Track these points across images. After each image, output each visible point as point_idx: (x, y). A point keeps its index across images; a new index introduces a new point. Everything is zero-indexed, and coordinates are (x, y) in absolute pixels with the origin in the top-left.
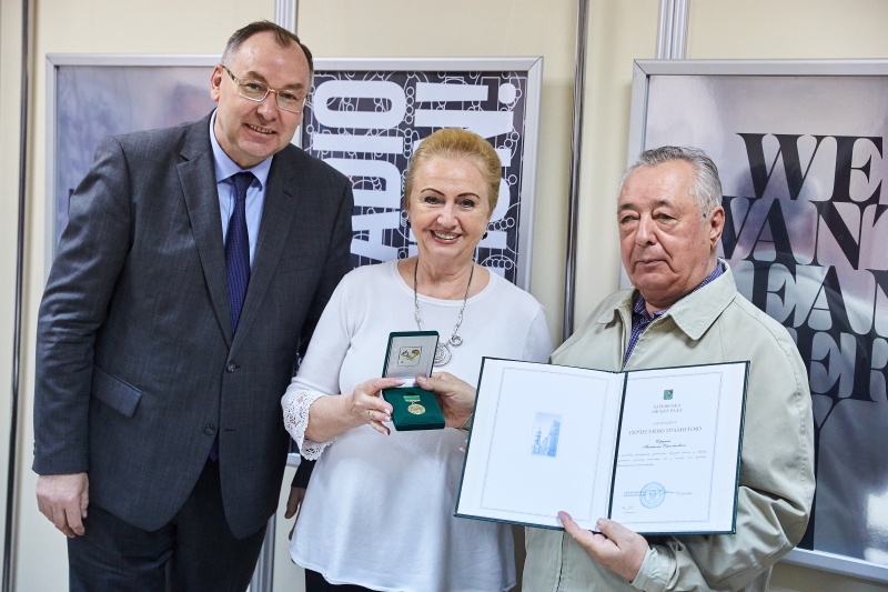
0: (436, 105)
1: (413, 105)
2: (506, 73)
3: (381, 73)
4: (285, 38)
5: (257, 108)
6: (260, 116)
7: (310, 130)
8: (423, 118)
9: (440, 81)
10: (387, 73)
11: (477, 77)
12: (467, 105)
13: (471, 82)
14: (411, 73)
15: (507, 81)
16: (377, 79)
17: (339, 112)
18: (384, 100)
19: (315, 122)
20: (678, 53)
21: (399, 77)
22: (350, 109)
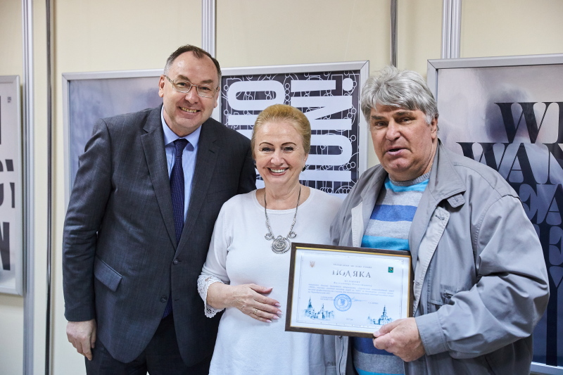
0: (303, 94)
1: (289, 94)
2: (347, 72)
3: (269, 75)
5: (185, 96)
6: (187, 101)
7: (226, 113)
8: (296, 102)
9: (305, 79)
10: (273, 75)
11: (329, 75)
12: (323, 93)
13: (325, 78)
14: (287, 74)
15: (347, 77)
16: (266, 79)
17: (243, 101)
18: (271, 92)
19: (229, 108)
20: (455, 55)
21: (279, 77)
22: (250, 99)
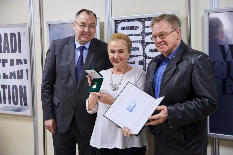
1: (145, 27)
4: (88, 12)
5: (84, 30)
6: (85, 32)
10: (137, 19)
14: (143, 18)
16: (134, 21)
17: (125, 31)
18: (136, 26)
20: (216, 7)
21: (140, 20)
22: (127, 30)
